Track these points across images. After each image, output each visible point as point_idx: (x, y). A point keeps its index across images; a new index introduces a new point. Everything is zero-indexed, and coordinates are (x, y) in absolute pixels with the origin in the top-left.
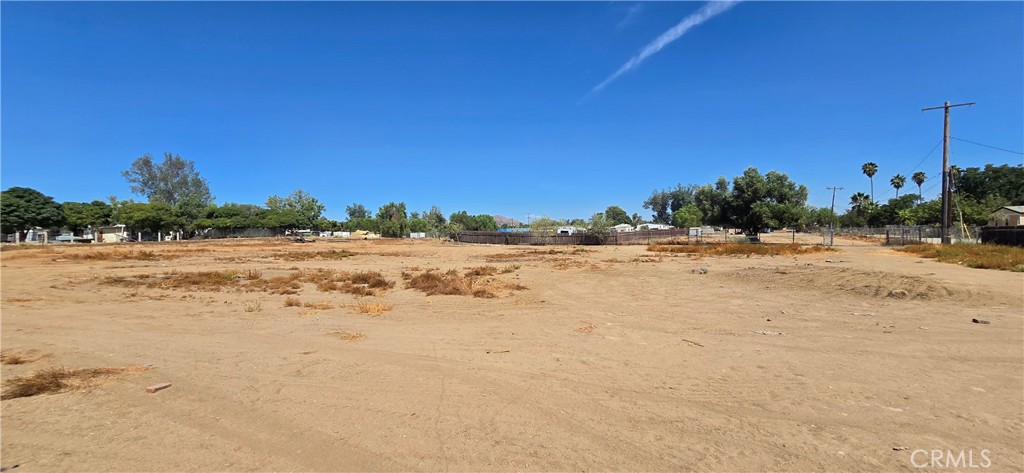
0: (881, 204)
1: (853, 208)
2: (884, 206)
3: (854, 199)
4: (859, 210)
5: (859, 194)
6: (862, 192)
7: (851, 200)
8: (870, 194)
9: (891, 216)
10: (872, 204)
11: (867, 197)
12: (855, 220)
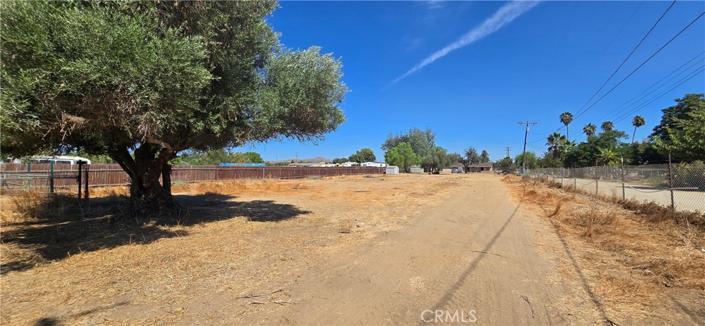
0: (578, 143)
1: (550, 149)
2: (583, 144)
3: (551, 139)
4: (555, 152)
5: (555, 135)
6: (557, 133)
7: (547, 141)
8: (566, 135)
9: (591, 155)
10: (568, 143)
11: (563, 138)
12: (551, 161)
